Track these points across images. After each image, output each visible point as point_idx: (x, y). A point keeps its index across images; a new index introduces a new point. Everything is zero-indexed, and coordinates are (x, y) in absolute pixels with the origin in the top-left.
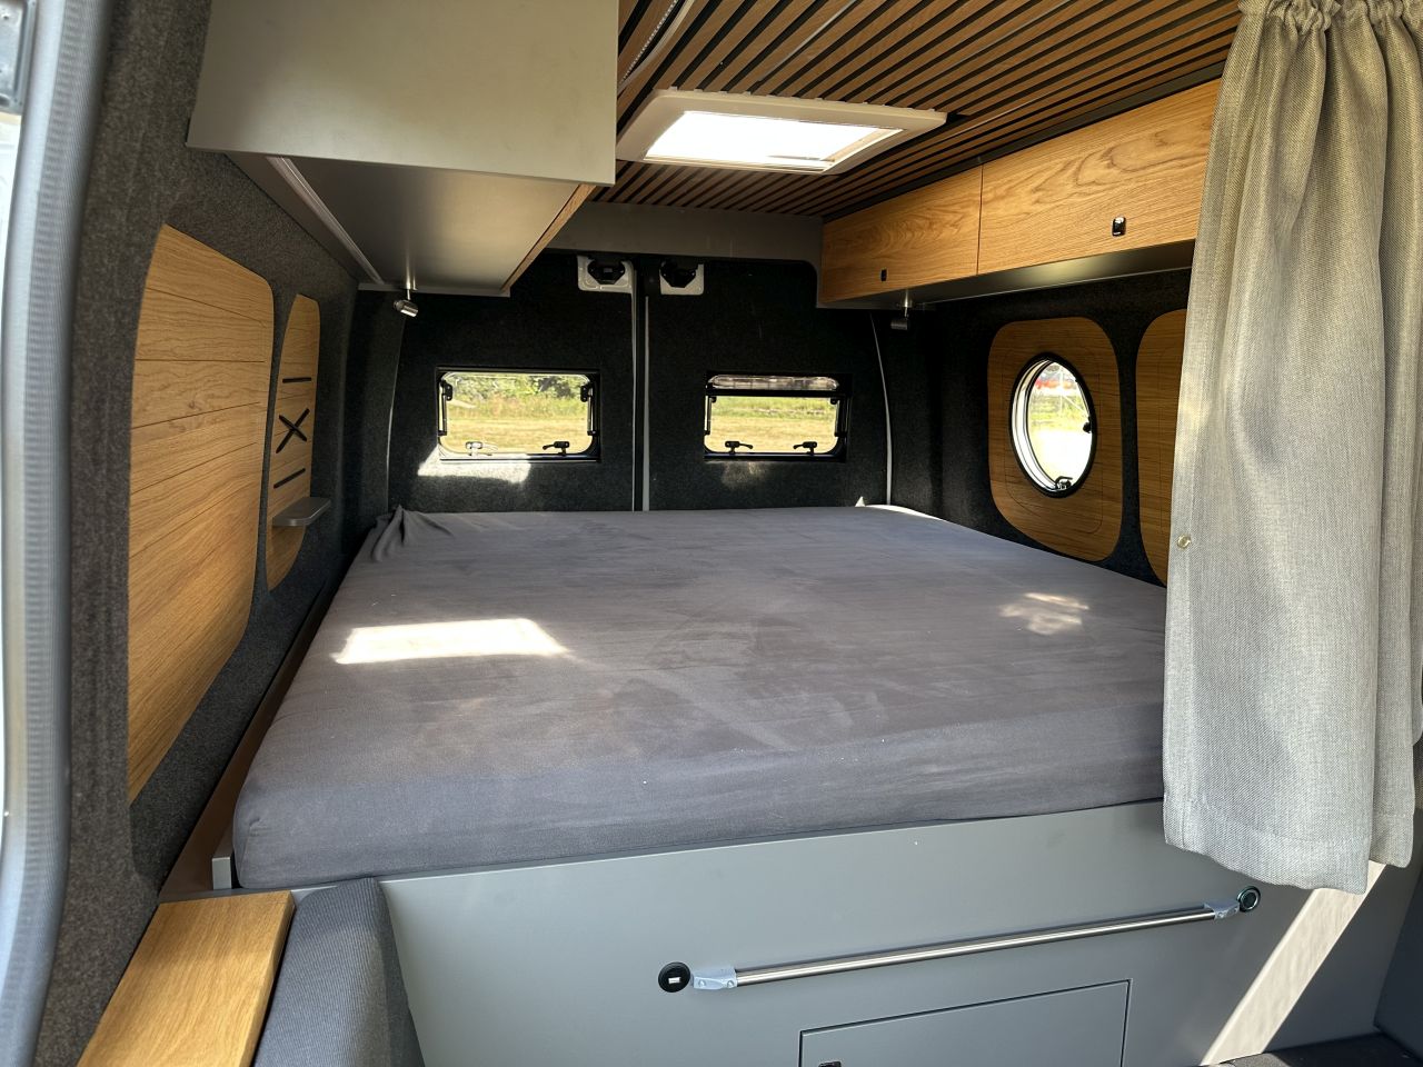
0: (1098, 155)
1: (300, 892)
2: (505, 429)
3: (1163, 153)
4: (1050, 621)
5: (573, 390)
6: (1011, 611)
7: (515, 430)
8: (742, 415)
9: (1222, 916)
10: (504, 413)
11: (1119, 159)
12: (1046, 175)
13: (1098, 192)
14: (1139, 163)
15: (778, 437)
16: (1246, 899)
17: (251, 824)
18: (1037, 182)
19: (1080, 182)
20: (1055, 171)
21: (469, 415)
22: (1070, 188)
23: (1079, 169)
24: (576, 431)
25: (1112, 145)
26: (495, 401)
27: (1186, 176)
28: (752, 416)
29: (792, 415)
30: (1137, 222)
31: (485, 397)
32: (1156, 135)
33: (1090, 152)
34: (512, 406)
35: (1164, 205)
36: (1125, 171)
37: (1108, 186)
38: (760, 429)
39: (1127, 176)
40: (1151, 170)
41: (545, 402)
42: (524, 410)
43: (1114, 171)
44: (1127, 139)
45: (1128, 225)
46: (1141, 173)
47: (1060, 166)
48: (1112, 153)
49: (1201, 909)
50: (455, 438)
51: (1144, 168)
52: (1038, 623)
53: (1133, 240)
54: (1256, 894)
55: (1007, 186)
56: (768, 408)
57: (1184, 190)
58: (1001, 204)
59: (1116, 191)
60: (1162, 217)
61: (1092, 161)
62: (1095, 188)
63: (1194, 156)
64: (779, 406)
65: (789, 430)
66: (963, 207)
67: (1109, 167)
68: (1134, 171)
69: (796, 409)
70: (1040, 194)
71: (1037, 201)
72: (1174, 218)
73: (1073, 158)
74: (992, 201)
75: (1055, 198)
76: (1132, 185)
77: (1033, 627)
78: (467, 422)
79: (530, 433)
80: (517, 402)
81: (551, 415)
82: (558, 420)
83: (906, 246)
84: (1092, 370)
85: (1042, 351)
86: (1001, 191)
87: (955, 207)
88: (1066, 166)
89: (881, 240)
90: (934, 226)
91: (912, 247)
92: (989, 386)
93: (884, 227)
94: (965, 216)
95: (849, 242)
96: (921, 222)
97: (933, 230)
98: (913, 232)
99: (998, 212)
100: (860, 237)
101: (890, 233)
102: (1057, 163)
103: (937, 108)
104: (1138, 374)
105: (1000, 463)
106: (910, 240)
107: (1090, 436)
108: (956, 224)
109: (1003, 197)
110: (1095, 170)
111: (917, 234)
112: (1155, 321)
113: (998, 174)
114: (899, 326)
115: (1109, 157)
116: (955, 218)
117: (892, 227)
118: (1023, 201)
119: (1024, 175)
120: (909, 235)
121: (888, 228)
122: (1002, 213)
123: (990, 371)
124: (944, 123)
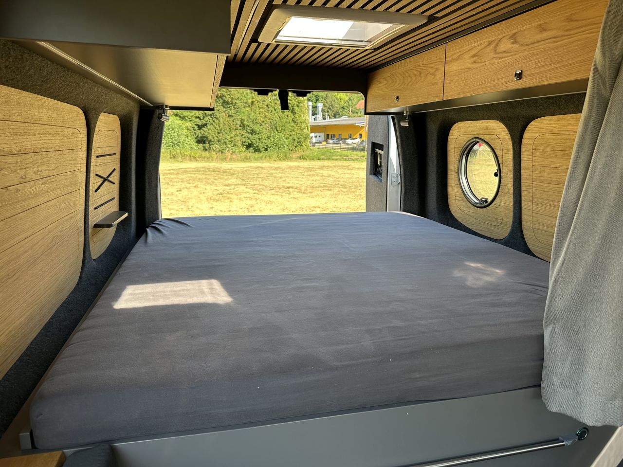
0: (508, 37)
1: (68, 452)
2: (231, 167)
3: (545, 35)
4: (478, 279)
5: (261, 149)
6: (457, 273)
7: (236, 167)
8: (336, 160)
9: (569, 444)
10: (231, 160)
11: (519, 39)
12: (480, 48)
13: (507, 57)
14: (531, 41)
15: (352, 169)
16: (581, 434)
17: (38, 417)
18: (475, 51)
19: (497, 51)
20: (484, 46)
21: (216, 161)
22: (492, 55)
23: (497, 45)
24: (262, 167)
25: (515, 31)
26: (227, 154)
27: (557, 48)
28: (340, 160)
29: (358, 160)
30: (528, 72)
31: (222, 153)
32: (540, 25)
33: (503, 35)
34: (234, 156)
35: (543, 64)
36: (522, 45)
37: (512, 53)
38: (344, 166)
39: (523, 48)
40: (537, 44)
41: (249, 155)
42: (239, 158)
43: (516, 45)
44: (524, 28)
45: (524, 74)
46: (532, 46)
47: (487, 43)
48: (516, 35)
49: (557, 440)
50: (209, 171)
51: (533, 43)
52: (471, 280)
53: (527, 82)
54: (587, 432)
55: (459, 54)
56: (348, 157)
57: (556, 55)
58: (456, 63)
59: (517, 56)
60: (542, 70)
61: (504, 40)
62: (506, 55)
63: (562, 36)
64: (353, 155)
65: (357, 166)
66: (435, 65)
67: (513, 43)
68: (527, 45)
69: (360, 157)
70: (476, 58)
71: (475, 62)
72: (549, 70)
73: (494, 39)
74: (451, 61)
75: (484, 60)
76: (526, 53)
77: (469, 283)
78: (215, 164)
79: (242, 169)
80: (236, 155)
81: (251, 161)
82: (254, 163)
83: (408, 85)
84: (499, 147)
85: (473, 136)
86: (455, 57)
87: (432, 65)
88: (490, 43)
89: (396, 82)
90: (422, 75)
91: (411, 85)
92: (448, 153)
93: (398, 74)
94: (437, 69)
95: (380, 82)
96: (415, 72)
97: (421, 77)
98: (411, 78)
99: (453, 67)
100: (386, 80)
101: (401, 77)
102: (485, 42)
103: (422, 13)
104: (522, 149)
105: (453, 191)
106: (410, 82)
107: (497, 179)
108: (432, 74)
109: (456, 60)
110: (506, 45)
111: (414, 79)
112: (533, 123)
113: (455, 47)
114: (405, 124)
115: (514, 38)
116: (432, 71)
117: (401, 75)
118: (467, 62)
119: (468, 48)
120: (409, 79)
121: (399, 76)
122: (455, 68)
123: (448, 146)
124: (426, 21)
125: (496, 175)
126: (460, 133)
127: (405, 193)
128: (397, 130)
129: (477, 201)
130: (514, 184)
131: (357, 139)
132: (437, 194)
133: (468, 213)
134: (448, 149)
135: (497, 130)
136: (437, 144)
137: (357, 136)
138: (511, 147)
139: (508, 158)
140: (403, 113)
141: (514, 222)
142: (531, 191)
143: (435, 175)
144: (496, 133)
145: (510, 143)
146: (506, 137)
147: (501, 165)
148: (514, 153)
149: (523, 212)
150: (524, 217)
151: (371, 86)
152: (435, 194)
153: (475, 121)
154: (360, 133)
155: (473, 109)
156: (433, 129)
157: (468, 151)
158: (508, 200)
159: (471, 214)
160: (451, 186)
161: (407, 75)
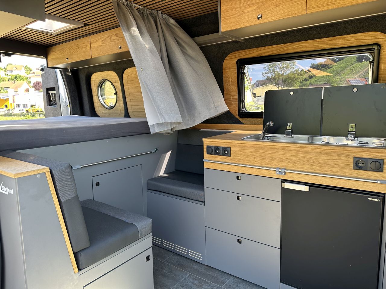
9: (153, 152)
12: (104, 38)
16: (156, 150)
18: (103, 39)
19: (111, 39)
20: (106, 37)
22: (109, 41)
23: (111, 37)
25: (117, 33)
30: (123, 47)
33: (113, 34)
36: (120, 38)
43: (118, 38)
44: (120, 32)
45: (122, 47)
46: (123, 38)
53: (123, 50)
55: (96, 40)
58: (95, 43)
59: (118, 41)
61: (113, 36)
62: (114, 41)
66: (86, 44)
67: (117, 37)
70: (104, 41)
71: (103, 43)
73: (109, 35)
74: (93, 43)
75: (107, 42)
83: (73, 52)
84: (114, 82)
85: (103, 79)
86: (94, 41)
87: (84, 44)
88: (108, 37)
89: (65, 52)
90: (80, 48)
91: (74, 53)
92: (92, 87)
93: (66, 48)
94: (87, 46)
95: (56, 52)
96: (76, 47)
97: (79, 49)
98: (74, 49)
99: (94, 45)
100: (59, 51)
101: (68, 50)
102: (106, 36)
103: (83, 22)
104: (124, 81)
105: (96, 104)
106: (74, 51)
107: (116, 95)
108: (85, 48)
109: (95, 42)
110: (114, 37)
111: (76, 50)
112: (125, 71)
113: (93, 38)
114: (69, 74)
115: (116, 35)
116: (85, 46)
117: (68, 48)
118: (100, 43)
119: (99, 38)
120: (73, 50)
121: (67, 49)
122: (95, 45)
123: (91, 84)
124: (84, 25)
125: (115, 94)
126: (96, 78)
127: (73, 108)
128: (64, 77)
129: (109, 107)
130: (123, 96)
131: (3, 108)
132: (89, 107)
133: (105, 113)
134: (92, 86)
135: (112, 75)
136: (86, 83)
137: (4, 106)
138: (119, 81)
139: (118, 86)
140: (67, 69)
141: (125, 111)
142: (129, 97)
143: (87, 98)
144: (112, 76)
145: (118, 79)
146: (116, 77)
147: (116, 89)
148: (121, 84)
149: (128, 106)
150: (128, 108)
151: (50, 54)
152: (88, 107)
153: (102, 72)
154: (5, 104)
155: (101, 66)
156: (82, 77)
157: (101, 85)
158: (121, 103)
159: (106, 113)
160: (96, 102)
161: (71, 48)
